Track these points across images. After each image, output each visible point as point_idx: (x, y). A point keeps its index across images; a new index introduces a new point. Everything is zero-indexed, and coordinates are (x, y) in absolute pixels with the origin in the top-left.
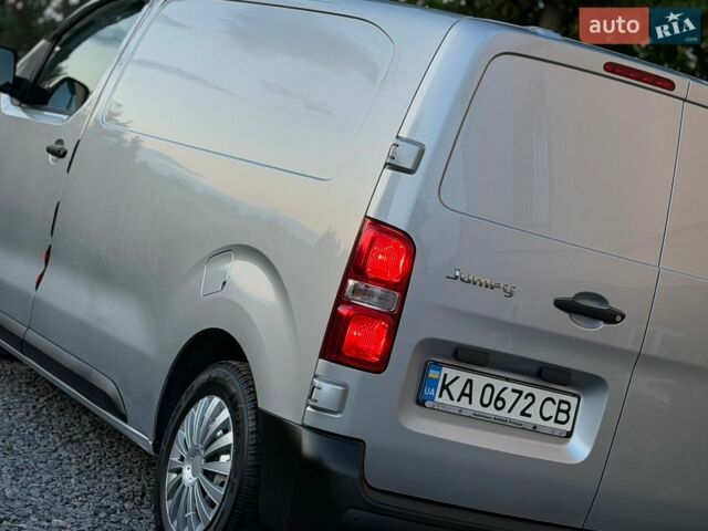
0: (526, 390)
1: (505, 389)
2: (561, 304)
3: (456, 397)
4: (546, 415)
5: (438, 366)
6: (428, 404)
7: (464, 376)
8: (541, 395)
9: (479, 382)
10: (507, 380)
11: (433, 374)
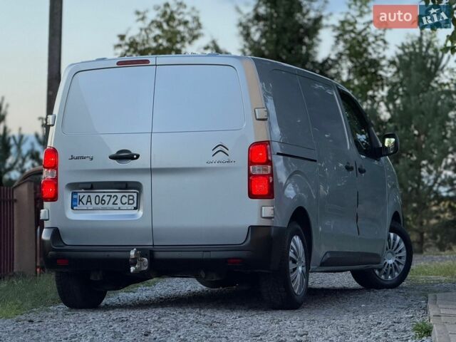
0: (113, 194)
1: (104, 196)
2: (112, 158)
3: (85, 203)
4: (124, 202)
5: (76, 193)
6: (75, 208)
7: (87, 195)
8: (119, 195)
9: (93, 195)
10: (104, 192)
11: (75, 196)
